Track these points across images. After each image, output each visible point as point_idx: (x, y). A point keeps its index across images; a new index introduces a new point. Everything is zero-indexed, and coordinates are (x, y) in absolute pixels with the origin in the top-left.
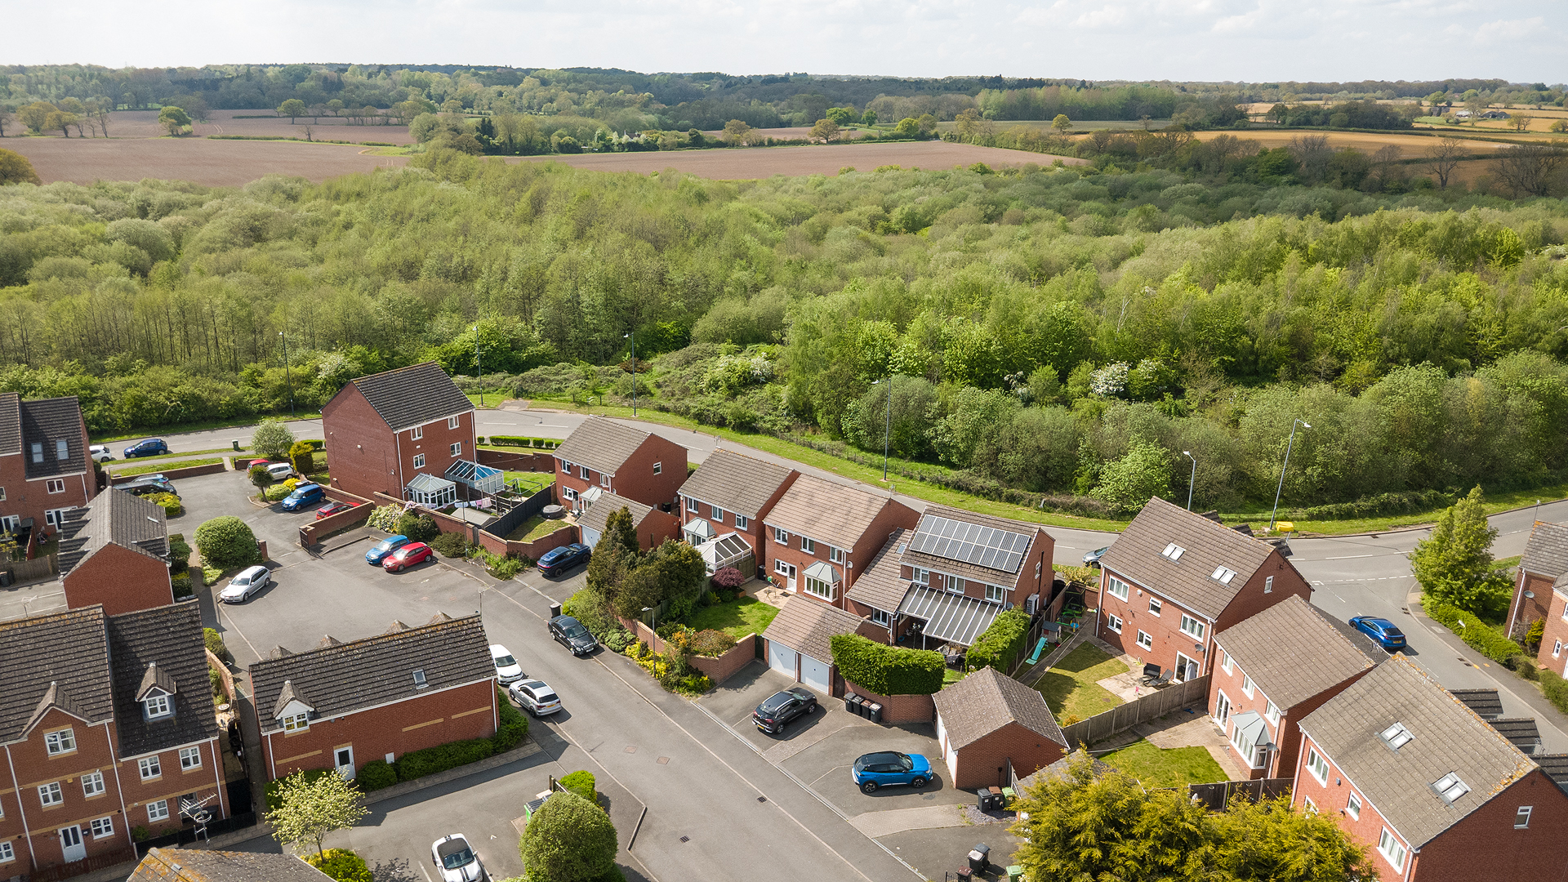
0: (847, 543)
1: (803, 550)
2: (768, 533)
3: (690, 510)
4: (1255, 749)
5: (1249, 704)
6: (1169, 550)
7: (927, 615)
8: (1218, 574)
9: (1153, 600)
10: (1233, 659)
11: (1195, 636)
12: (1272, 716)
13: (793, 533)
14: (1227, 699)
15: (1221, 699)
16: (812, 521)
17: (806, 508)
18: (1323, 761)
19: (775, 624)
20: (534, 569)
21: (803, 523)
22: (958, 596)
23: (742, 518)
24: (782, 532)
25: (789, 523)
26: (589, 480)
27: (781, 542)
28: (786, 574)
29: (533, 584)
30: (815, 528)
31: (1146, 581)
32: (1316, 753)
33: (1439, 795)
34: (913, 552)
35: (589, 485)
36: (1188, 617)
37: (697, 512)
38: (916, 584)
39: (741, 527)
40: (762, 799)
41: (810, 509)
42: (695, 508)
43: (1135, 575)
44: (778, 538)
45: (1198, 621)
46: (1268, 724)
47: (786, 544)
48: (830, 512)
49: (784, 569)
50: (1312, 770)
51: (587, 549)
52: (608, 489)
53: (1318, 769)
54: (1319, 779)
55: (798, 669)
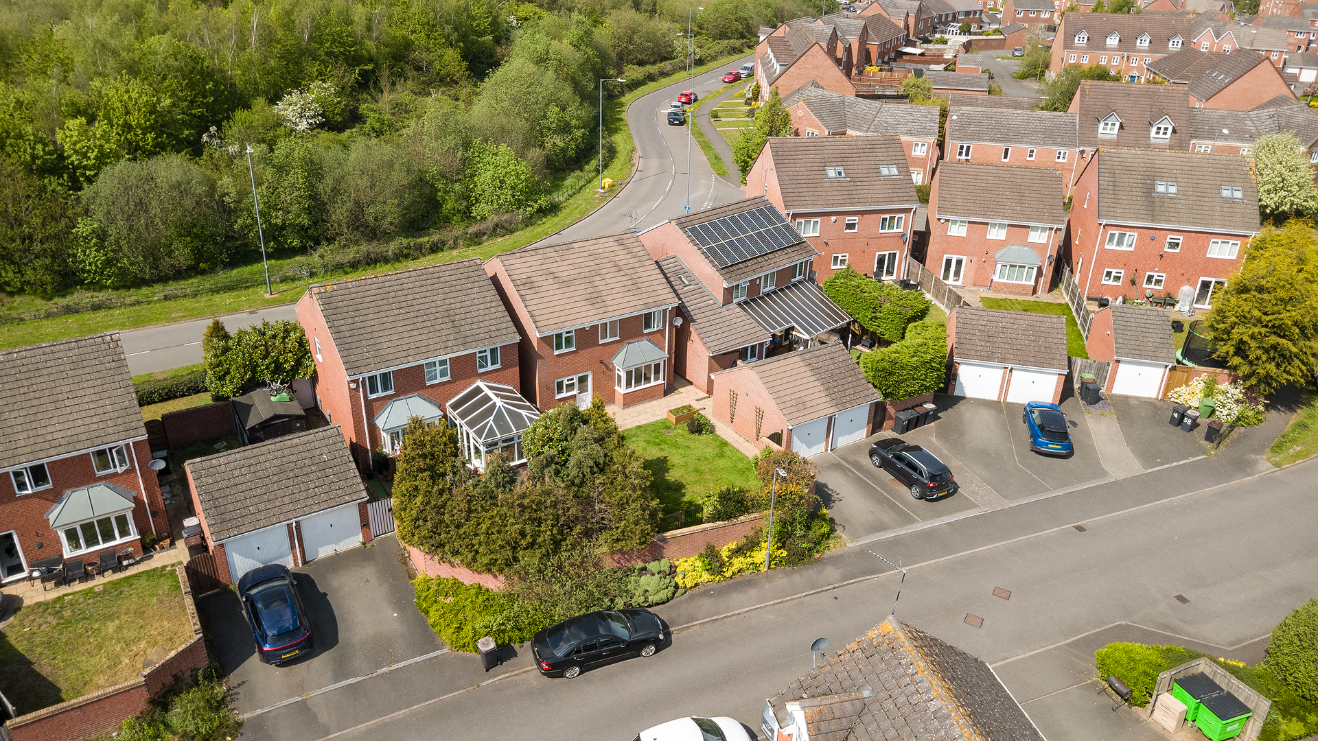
2: (536, 349)
3: (374, 396)
4: (1035, 269)
5: (1001, 244)
6: (832, 174)
7: (788, 322)
8: (885, 172)
9: (848, 220)
10: (972, 219)
11: (895, 230)
12: (1037, 237)
13: (587, 326)
14: (960, 257)
15: (949, 262)
16: (595, 299)
17: (566, 290)
18: (1128, 233)
19: (783, 406)
20: (234, 678)
21: (589, 307)
22: (774, 292)
23: (488, 353)
24: (564, 336)
25: (573, 317)
26: (49, 486)
27: (564, 350)
28: (575, 392)
29: (302, 687)
30: (610, 303)
31: (842, 205)
32: (1117, 233)
33: (1232, 200)
34: (725, 269)
35: (55, 496)
36: (887, 216)
37: (392, 392)
38: (739, 304)
39: (490, 368)
40: (1080, 529)
41: (572, 288)
42: (385, 388)
43: (828, 205)
44: (559, 347)
45: (897, 216)
46: (1034, 246)
47: (573, 349)
48: (597, 278)
49: (570, 387)
50: (1113, 247)
51: (271, 572)
52: (132, 470)
53: (1120, 243)
54: (1124, 248)
55: (828, 436)
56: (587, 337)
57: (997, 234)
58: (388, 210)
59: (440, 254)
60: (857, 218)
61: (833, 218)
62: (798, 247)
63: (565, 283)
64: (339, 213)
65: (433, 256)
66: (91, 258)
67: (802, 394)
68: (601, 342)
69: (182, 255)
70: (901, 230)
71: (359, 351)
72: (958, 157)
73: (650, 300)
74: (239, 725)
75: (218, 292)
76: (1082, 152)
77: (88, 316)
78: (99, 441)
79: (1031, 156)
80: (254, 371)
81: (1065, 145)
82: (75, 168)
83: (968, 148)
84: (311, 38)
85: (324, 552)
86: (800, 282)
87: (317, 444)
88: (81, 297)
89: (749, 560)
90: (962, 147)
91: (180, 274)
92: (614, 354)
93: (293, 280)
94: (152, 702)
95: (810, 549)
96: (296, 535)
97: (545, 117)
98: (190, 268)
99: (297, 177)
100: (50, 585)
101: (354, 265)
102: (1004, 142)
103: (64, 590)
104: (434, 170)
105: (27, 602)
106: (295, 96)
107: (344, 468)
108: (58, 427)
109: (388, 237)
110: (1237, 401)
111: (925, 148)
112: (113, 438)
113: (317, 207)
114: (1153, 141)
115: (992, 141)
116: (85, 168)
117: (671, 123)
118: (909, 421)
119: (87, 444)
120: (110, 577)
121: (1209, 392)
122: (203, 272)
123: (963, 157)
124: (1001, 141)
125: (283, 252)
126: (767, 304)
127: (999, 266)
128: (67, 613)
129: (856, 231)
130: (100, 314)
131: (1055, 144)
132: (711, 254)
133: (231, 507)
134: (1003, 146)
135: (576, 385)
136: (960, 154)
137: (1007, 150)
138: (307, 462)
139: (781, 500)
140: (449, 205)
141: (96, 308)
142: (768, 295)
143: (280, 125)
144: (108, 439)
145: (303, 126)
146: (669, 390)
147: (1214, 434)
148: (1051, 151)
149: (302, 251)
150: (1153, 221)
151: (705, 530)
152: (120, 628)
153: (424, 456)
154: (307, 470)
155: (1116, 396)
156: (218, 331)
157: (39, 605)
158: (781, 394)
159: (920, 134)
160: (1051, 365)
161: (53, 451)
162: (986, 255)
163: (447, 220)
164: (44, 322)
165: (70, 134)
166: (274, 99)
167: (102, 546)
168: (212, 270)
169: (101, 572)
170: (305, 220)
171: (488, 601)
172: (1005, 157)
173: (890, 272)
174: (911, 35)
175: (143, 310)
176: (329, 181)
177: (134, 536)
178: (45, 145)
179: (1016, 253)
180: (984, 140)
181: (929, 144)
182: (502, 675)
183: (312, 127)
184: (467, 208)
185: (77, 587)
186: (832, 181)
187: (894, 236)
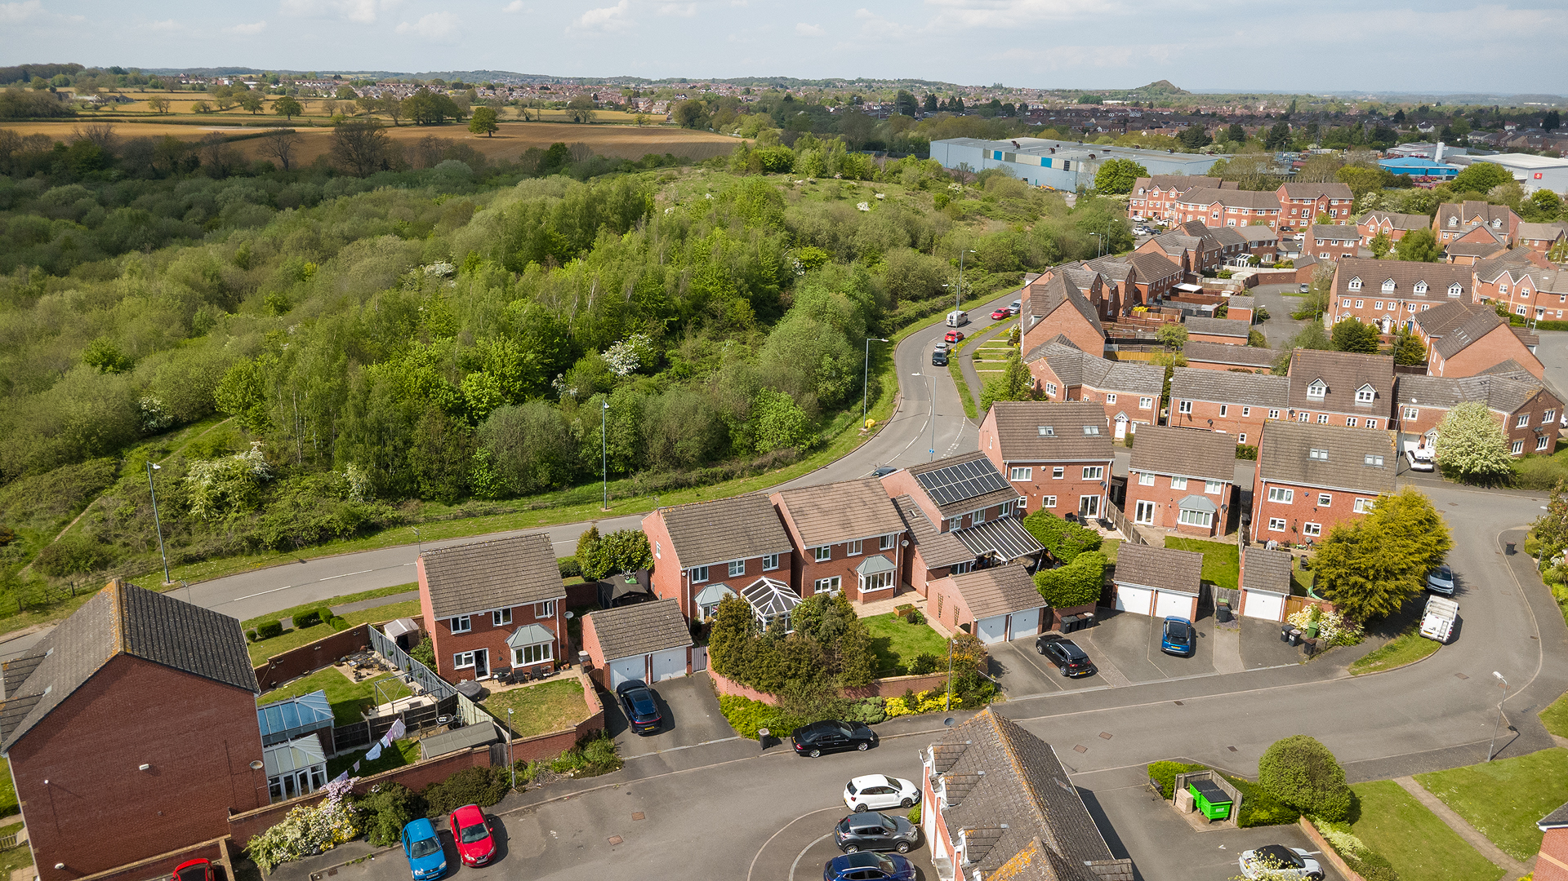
0: (897, 525)
2: (806, 558)
3: (696, 582)
4: (1211, 516)
5: (1183, 494)
6: (1043, 432)
7: (991, 548)
8: (1088, 431)
9: (1055, 469)
10: (1156, 473)
11: (1096, 478)
12: (1210, 489)
13: (839, 543)
14: (1150, 503)
15: (1141, 506)
16: (846, 525)
17: (826, 517)
18: (1286, 490)
19: (972, 605)
20: (617, 739)
21: (841, 530)
22: (984, 525)
23: (771, 558)
24: (823, 549)
25: (830, 536)
26: (510, 622)
27: (822, 560)
28: (829, 589)
29: (655, 748)
30: (856, 528)
31: (1050, 457)
32: (1277, 489)
33: (1373, 467)
34: (944, 507)
35: (512, 629)
36: (1089, 467)
37: (707, 580)
38: (954, 533)
39: (771, 568)
40: (1179, 703)
41: (830, 517)
42: (703, 578)
43: (1038, 457)
44: (819, 557)
45: (1097, 467)
46: (1210, 496)
47: (829, 559)
48: (849, 510)
49: (826, 586)
50: (1274, 500)
51: (635, 684)
52: (554, 618)
53: (1280, 497)
54: (1284, 501)
55: (1006, 630)
56: (839, 551)
57: (1179, 485)
58: (692, 446)
59: (730, 482)
60: (1062, 468)
61: (1043, 467)
62: (1004, 491)
63: (825, 513)
64: (656, 446)
65: (725, 483)
66: (483, 476)
67: (987, 598)
68: (849, 555)
69: (543, 478)
70: (1101, 478)
71: (688, 552)
72: (1180, 412)
73: (885, 527)
74: (623, 762)
75: (569, 505)
76: (1292, 412)
77: (482, 519)
78: (540, 597)
79: (1246, 413)
80: (615, 562)
81: (1276, 405)
82: (473, 409)
83: (1189, 404)
84: (633, 297)
85: (664, 678)
86: (1006, 518)
87: (663, 609)
88: (470, 505)
89: (936, 703)
90: (1183, 404)
91: (539, 490)
92: (858, 564)
93: (621, 498)
94: (577, 743)
95: (979, 700)
96: (649, 662)
97: (820, 366)
98: (547, 486)
99: (626, 419)
100: (504, 684)
101: (666, 488)
102: (1221, 400)
103: (511, 687)
104: (728, 413)
105: (492, 692)
106: (618, 347)
107: (679, 624)
108: (519, 587)
109: (690, 467)
110: (1337, 626)
111: (1150, 402)
112: (548, 596)
113: (639, 442)
114: (1357, 404)
115: (1209, 399)
116: (479, 410)
117: (935, 364)
118: (1071, 624)
119: (535, 598)
120: (536, 682)
121: (1317, 617)
122: (554, 489)
123: (1185, 412)
124: (1218, 399)
125: (613, 476)
126: (977, 534)
127: (1181, 511)
128: (517, 699)
129: (1062, 478)
130: (490, 519)
131: (1266, 404)
132: (934, 496)
133: (614, 642)
134: (1222, 403)
135: (830, 585)
136: (1182, 409)
137: (1224, 408)
138: (657, 619)
139: (958, 664)
140: (738, 440)
141: (487, 513)
142: (978, 527)
143: (606, 371)
144: (545, 596)
145: (623, 371)
146: (897, 593)
147: (1312, 649)
148: (1264, 410)
149: (625, 475)
150: (1305, 481)
151: (906, 680)
152: (549, 708)
153: (732, 617)
154: (657, 624)
155: (1246, 617)
156: (594, 534)
157: (500, 693)
158: (971, 597)
159: (1144, 390)
160: (1186, 590)
161: (517, 601)
162: (1172, 503)
163: (736, 453)
164: (453, 522)
165: (470, 385)
166: (603, 348)
167: (533, 663)
168: (560, 489)
169: (532, 679)
170: (630, 452)
171: (765, 710)
172: (1223, 413)
173: (1093, 511)
174: (1192, 269)
175: (519, 516)
176: (649, 422)
177: (551, 659)
178: (455, 393)
179: (1193, 501)
180: (1202, 398)
181: (1154, 399)
182: (772, 752)
183: (631, 373)
184: (752, 444)
185: (519, 686)
186: (1043, 438)
187: (1095, 483)
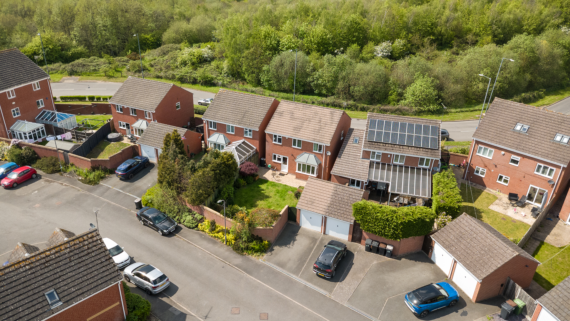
0: (326, 140)
1: (293, 147)
2: (268, 138)
6: (518, 128)
8: (558, 138)
9: (513, 157)
11: (547, 176)
13: (287, 137)
16: (297, 129)
17: (291, 121)
20: (112, 175)
21: (292, 130)
22: (401, 166)
23: (248, 131)
24: (278, 137)
25: (283, 131)
26: (136, 116)
27: (277, 143)
28: (281, 162)
30: (301, 132)
31: (510, 146)
34: (371, 143)
35: (137, 119)
36: (543, 165)
37: (216, 130)
38: (371, 162)
39: (248, 136)
42: (214, 127)
43: (500, 143)
44: (275, 141)
45: (550, 167)
47: (281, 144)
48: (307, 122)
49: (279, 159)
55: (322, 225)
56: (286, 142)
60: (520, 158)
61: (503, 152)
63: (293, 118)
69: (287, 85)
70: (551, 178)
73: (318, 138)
86: (425, 170)
92: (298, 154)
96: (156, 152)
98: (290, 90)
112: (148, 109)
113: (335, 81)
118: (371, 246)
119: (143, 108)
129: (517, 165)
135: (282, 159)
140: (392, 96)
158: (308, 193)
160: (474, 272)
161: (137, 107)
163: (388, 101)
173: (538, 201)
182: (133, 211)
186: (514, 131)
187: (544, 179)
